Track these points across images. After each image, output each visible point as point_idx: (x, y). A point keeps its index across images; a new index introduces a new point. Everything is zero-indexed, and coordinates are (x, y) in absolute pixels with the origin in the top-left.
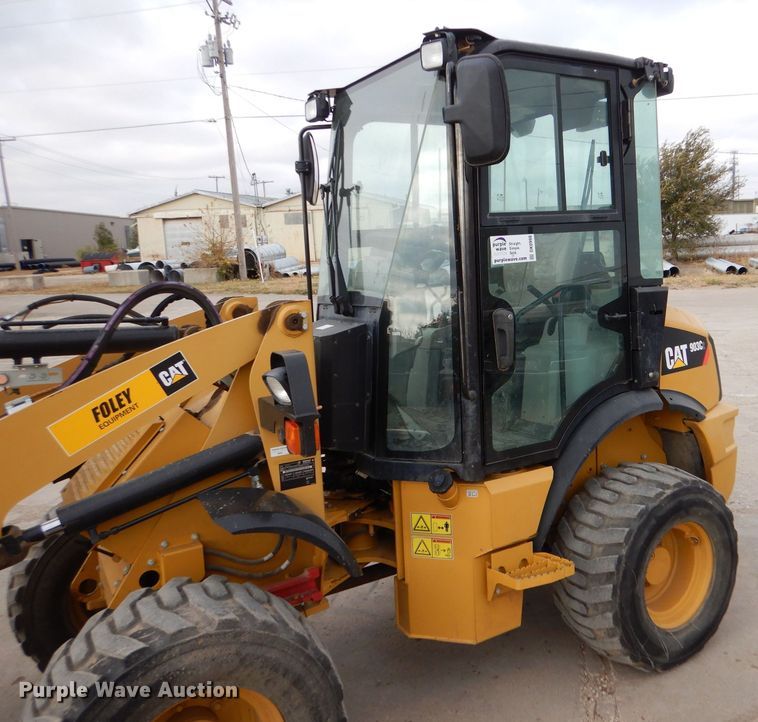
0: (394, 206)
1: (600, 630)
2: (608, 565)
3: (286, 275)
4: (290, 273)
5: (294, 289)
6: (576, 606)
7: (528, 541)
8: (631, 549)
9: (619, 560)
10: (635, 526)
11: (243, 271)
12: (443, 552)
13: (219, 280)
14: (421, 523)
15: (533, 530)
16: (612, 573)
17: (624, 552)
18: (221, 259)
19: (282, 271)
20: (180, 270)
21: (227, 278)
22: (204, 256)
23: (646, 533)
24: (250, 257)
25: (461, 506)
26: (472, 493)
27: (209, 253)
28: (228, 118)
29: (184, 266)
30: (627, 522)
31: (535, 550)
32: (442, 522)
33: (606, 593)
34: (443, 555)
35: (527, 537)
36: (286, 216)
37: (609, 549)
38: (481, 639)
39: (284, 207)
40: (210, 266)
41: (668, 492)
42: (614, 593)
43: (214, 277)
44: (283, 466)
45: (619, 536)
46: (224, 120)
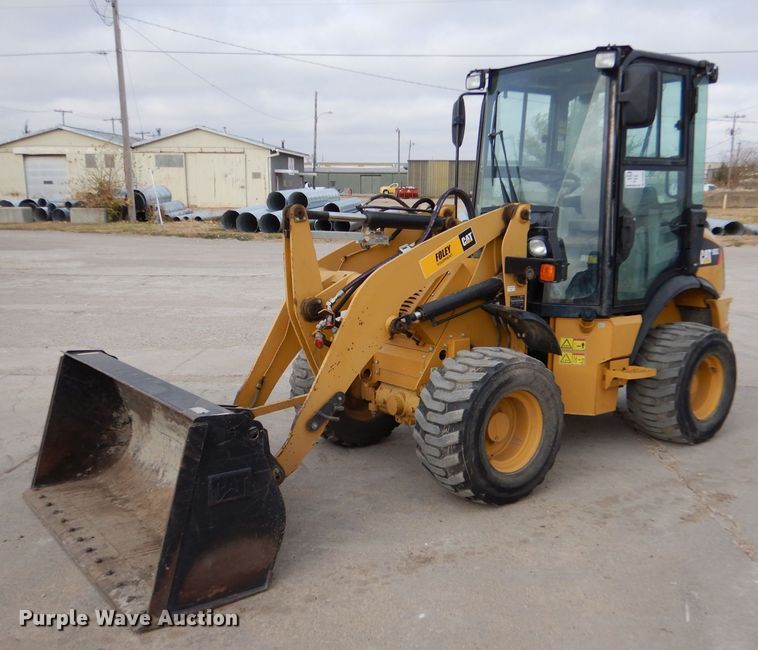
0: (273, 152)
1: (662, 414)
2: (674, 372)
3: (177, 219)
4: (180, 217)
5: (195, 232)
6: (647, 401)
7: (626, 357)
8: (688, 363)
9: (680, 371)
10: (690, 351)
11: (132, 213)
12: (579, 361)
13: (108, 221)
14: (567, 343)
15: (629, 351)
16: (675, 378)
17: (683, 365)
18: (110, 199)
19: (173, 215)
20: (65, 209)
21: (115, 219)
22: (90, 196)
23: (695, 356)
24: (139, 198)
25: (593, 333)
26: (601, 325)
27: (95, 192)
28: (119, 52)
29: (68, 205)
30: (684, 349)
31: (630, 364)
32: (580, 343)
33: (672, 388)
34: (578, 362)
35: (627, 354)
36: (157, 157)
37: (673, 364)
38: (598, 413)
39: (156, 148)
40: (97, 206)
41: (707, 334)
42: (677, 389)
43: (103, 217)
44: (512, 297)
45: (681, 356)
46: (115, 54)
